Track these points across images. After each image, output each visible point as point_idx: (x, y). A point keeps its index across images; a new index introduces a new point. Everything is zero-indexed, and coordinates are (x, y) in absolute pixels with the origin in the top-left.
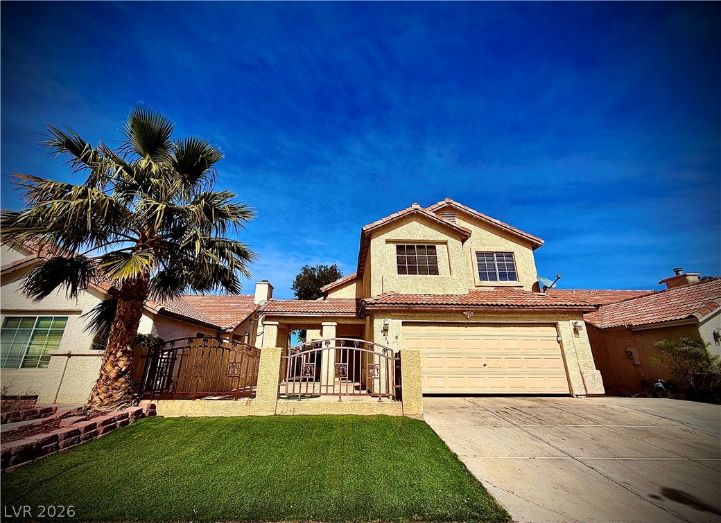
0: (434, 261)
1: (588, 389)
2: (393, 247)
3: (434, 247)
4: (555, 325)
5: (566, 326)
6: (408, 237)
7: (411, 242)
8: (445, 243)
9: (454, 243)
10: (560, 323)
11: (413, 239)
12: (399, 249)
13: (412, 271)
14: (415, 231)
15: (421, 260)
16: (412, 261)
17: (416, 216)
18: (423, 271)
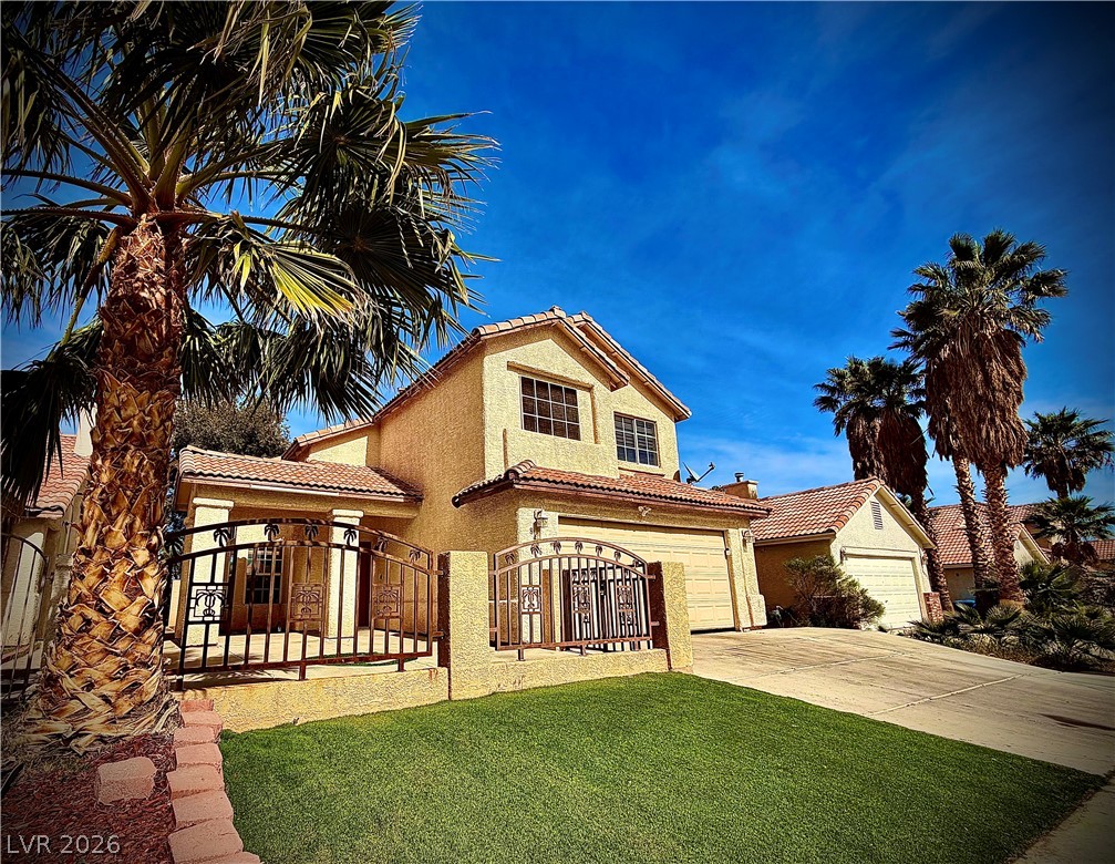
0: (574, 416)
1: (754, 620)
2: (516, 378)
3: (574, 392)
4: (723, 534)
5: (735, 535)
6: (541, 366)
7: (543, 377)
8: (589, 389)
9: (601, 389)
10: (731, 530)
11: (549, 371)
12: (526, 384)
13: (545, 428)
14: (549, 357)
15: (558, 413)
16: (544, 411)
17: (556, 330)
18: (560, 432)
